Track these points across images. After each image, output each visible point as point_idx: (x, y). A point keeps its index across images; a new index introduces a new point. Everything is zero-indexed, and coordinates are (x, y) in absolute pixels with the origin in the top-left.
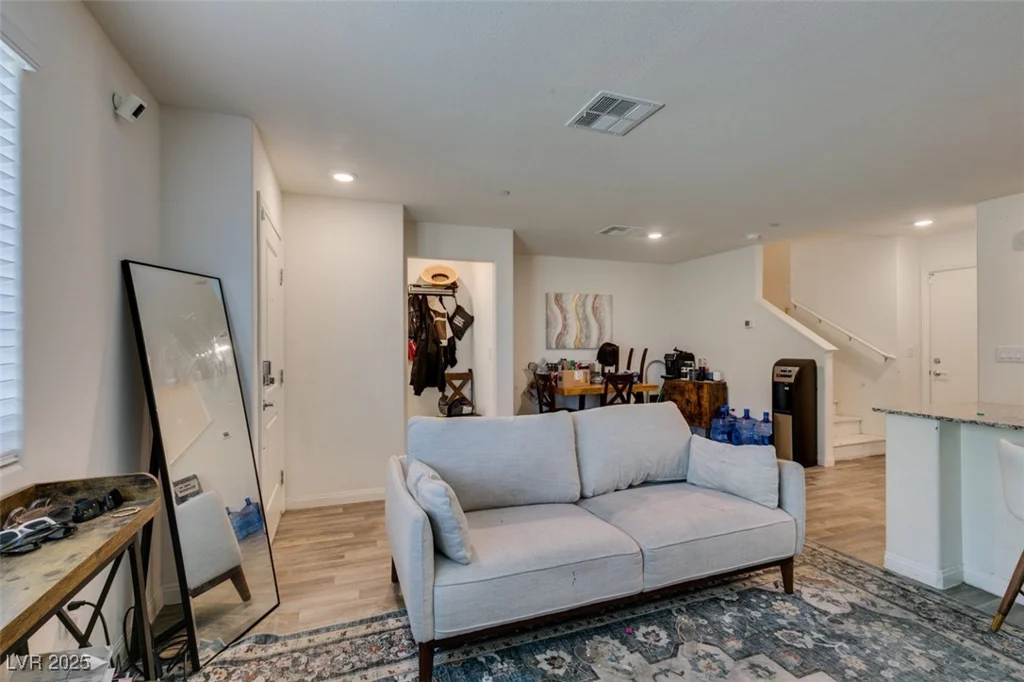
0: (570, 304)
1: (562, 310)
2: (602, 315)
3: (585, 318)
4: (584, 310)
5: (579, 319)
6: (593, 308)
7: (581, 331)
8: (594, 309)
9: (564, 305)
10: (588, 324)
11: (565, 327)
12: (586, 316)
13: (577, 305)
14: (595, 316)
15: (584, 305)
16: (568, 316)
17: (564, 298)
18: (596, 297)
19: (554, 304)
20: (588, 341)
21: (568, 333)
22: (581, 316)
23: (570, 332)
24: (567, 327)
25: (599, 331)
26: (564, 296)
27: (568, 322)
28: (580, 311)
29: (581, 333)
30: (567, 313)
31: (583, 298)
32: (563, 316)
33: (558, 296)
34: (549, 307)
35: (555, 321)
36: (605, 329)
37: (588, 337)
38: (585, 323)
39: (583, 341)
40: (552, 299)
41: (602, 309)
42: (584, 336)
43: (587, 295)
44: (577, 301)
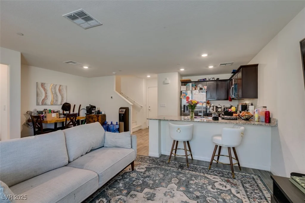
0: (49, 88)
1: (45, 90)
2: (63, 93)
3: (56, 93)
4: (55, 90)
5: (53, 94)
6: (59, 90)
7: (54, 98)
8: (60, 90)
9: (46, 88)
10: (57, 95)
11: (46, 96)
13: (52, 88)
14: (60, 93)
15: (55, 88)
16: (47, 92)
18: (60, 86)
19: (41, 87)
20: (57, 102)
21: (47, 99)
22: (53, 92)
23: (48, 99)
24: (47, 97)
25: (61, 98)
26: (46, 84)
27: (48, 95)
28: (53, 91)
29: (53, 99)
30: (47, 91)
31: (54, 86)
32: (45, 92)
33: (43, 84)
34: (38, 88)
35: (41, 94)
36: (64, 98)
37: (57, 100)
38: (55, 95)
39: (55, 102)
40: (40, 85)
41: (63, 90)
42: (55, 100)
43: (57, 85)
44: (52, 86)
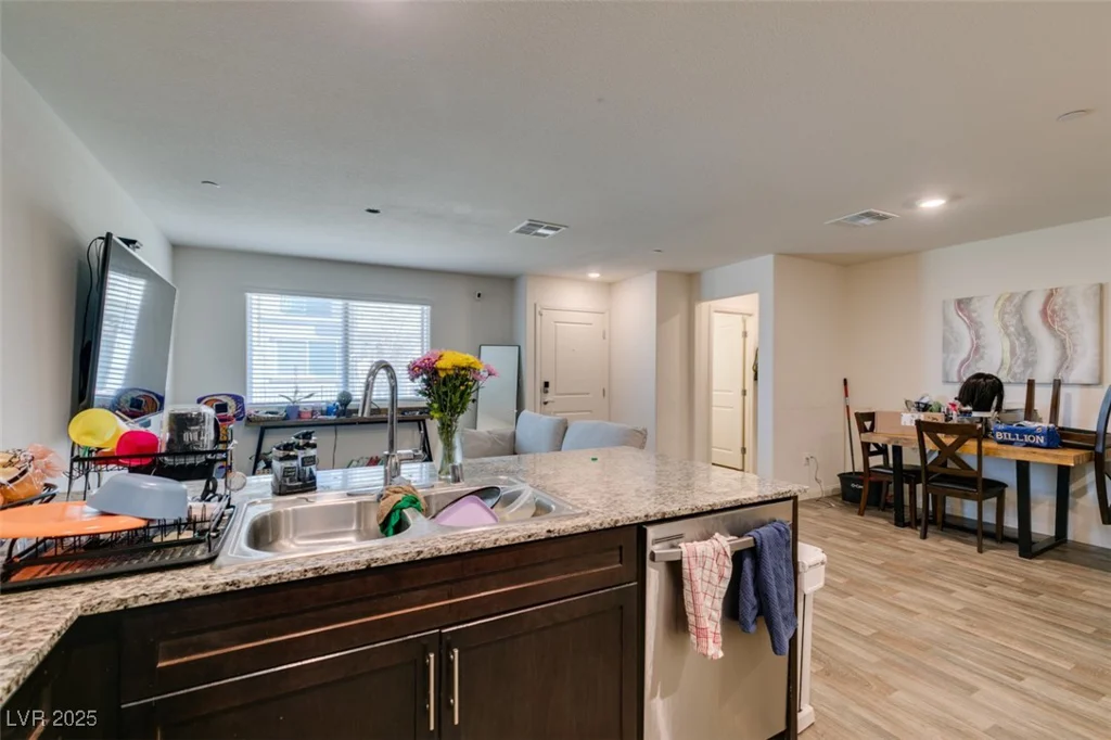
0: (988, 314)
1: (974, 325)
2: (1068, 324)
3: (1024, 332)
4: (1021, 320)
5: (1008, 334)
6: (1044, 313)
7: (1013, 353)
8: (1047, 315)
9: (975, 315)
10: (1030, 341)
11: (977, 349)
12: (1025, 329)
13: (1002, 313)
14: (1050, 328)
15: (1020, 311)
16: (981, 331)
17: (975, 305)
18: (1051, 295)
19: (954, 313)
20: (1031, 370)
21: (982, 358)
22: (1012, 329)
23: (986, 357)
24: (982, 350)
25: (1059, 353)
26: (974, 301)
27: (985, 341)
28: (1012, 321)
29: (1012, 359)
30: (982, 326)
31: (1016, 300)
32: (973, 332)
33: (962, 304)
34: (946, 321)
35: (956, 341)
36: (1079, 349)
37: (1029, 364)
38: (1023, 340)
39: (1017, 370)
40: (952, 308)
41: (1068, 314)
42: (1019, 361)
43: (1029, 292)
44: (1004, 305)
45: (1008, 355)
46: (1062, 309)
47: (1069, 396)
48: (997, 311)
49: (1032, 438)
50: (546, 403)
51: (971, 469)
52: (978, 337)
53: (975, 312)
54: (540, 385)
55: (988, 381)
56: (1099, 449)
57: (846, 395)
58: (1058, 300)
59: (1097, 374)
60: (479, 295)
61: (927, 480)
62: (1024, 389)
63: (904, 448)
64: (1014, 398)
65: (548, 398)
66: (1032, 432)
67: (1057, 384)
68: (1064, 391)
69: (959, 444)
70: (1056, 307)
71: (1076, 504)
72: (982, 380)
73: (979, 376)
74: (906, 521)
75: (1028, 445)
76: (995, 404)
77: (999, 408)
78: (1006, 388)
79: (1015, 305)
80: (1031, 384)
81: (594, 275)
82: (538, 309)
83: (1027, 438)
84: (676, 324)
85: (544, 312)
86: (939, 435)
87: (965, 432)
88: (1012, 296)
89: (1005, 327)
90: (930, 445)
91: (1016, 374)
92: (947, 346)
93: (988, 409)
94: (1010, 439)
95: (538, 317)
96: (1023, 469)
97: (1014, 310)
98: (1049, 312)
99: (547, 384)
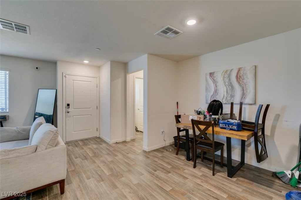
0: (219, 78)
1: (215, 82)
2: (245, 81)
4: (230, 80)
6: (237, 77)
7: (227, 92)
8: (238, 78)
10: (232, 88)
11: (216, 91)
12: (231, 83)
13: (224, 78)
14: (239, 83)
15: (229, 76)
16: (217, 84)
17: (215, 75)
18: (239, 70)
19: (209, 79)
20: (233, 99)
21: (218, 94)
22: (227, 83)
23: (219, 94)
24: (218, 91)
25: (242, 92)
26: (215, 73)
27: (218, 88)
28: (227, 80)
29: (227, 95)
30: (218, 83)
31: (228, 72)
32: (215, 85)
33: (211, 74)
34: (207, 81)
35: (210, 88)
36: (248, 91)
37: (232, 96)
38: (230, 87)
39: (229, 99)
40: (208, 76)
41: (245, 77)
42: (229, 95)
43: (232, 69)
44: (224, 74)
45: (225, 93)
46: (242, 75)
47: (245, 108)
48: (222, 77)
49: (232, 127)
50: (68, 112)
51: (211, 140)
52: (216, 86)
53: (215, 77)
54: (65, 105)
55: (217, 103)
56: (256, 131)
57: (178, 108)
58: (241, 72)
59: (254, 100)
60: (37, 68)
61: (196, 143)
62: (230, 106)
63: (189, 130)
64: (226, 109)
65: (69, 110)
66: (232, 124)
67: (241, 104)
68: (243, 106)
69: (206, 129)
70: (241, 75)
71: (247, 149)
72: (215, 102)
73: (215, 101)
74: (191, 158)
75: (231, 129)
76: (220, 112)
77: (221, 114)
78: (224, 105)
79: (227, 74)
80: (232, 104)
81: (86, 62)
82: (64, 75)
83: (230, 127)
84: (119, 82)
85: (67, 76)
86: (199, 126)
87: (208, 124)
88: (227, 71)
89: (225, 83)
90: (196, 129)
91: (228, 100)
92: (207, 90)
93: (217, 115)
94: (225, 127)
95: (64, 78)
96: (229, 140)
97: (227, 76)
98: (238, 77)
99: (68, 105)
